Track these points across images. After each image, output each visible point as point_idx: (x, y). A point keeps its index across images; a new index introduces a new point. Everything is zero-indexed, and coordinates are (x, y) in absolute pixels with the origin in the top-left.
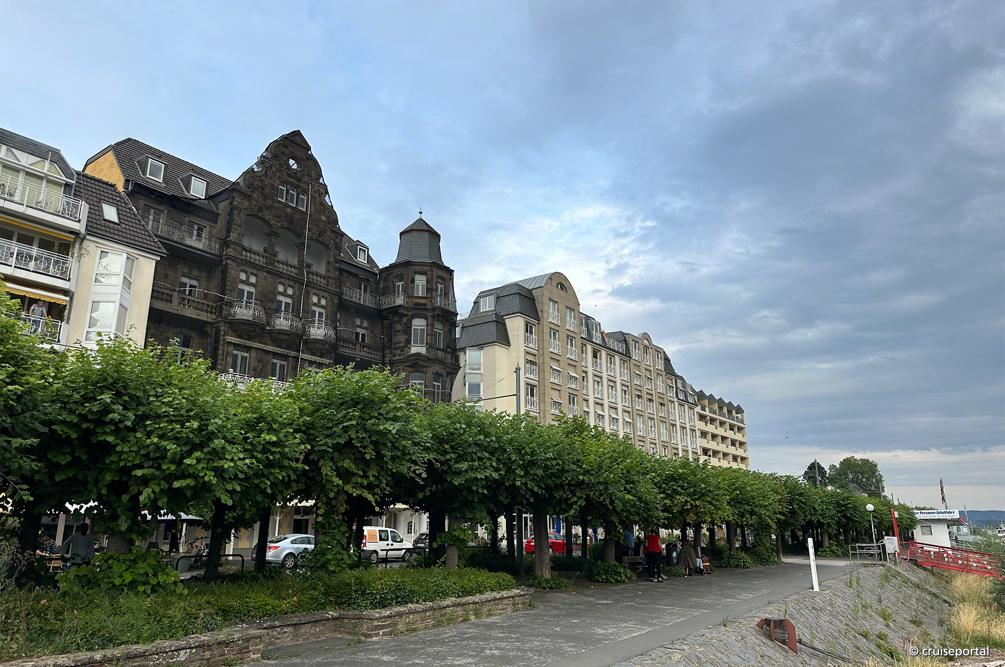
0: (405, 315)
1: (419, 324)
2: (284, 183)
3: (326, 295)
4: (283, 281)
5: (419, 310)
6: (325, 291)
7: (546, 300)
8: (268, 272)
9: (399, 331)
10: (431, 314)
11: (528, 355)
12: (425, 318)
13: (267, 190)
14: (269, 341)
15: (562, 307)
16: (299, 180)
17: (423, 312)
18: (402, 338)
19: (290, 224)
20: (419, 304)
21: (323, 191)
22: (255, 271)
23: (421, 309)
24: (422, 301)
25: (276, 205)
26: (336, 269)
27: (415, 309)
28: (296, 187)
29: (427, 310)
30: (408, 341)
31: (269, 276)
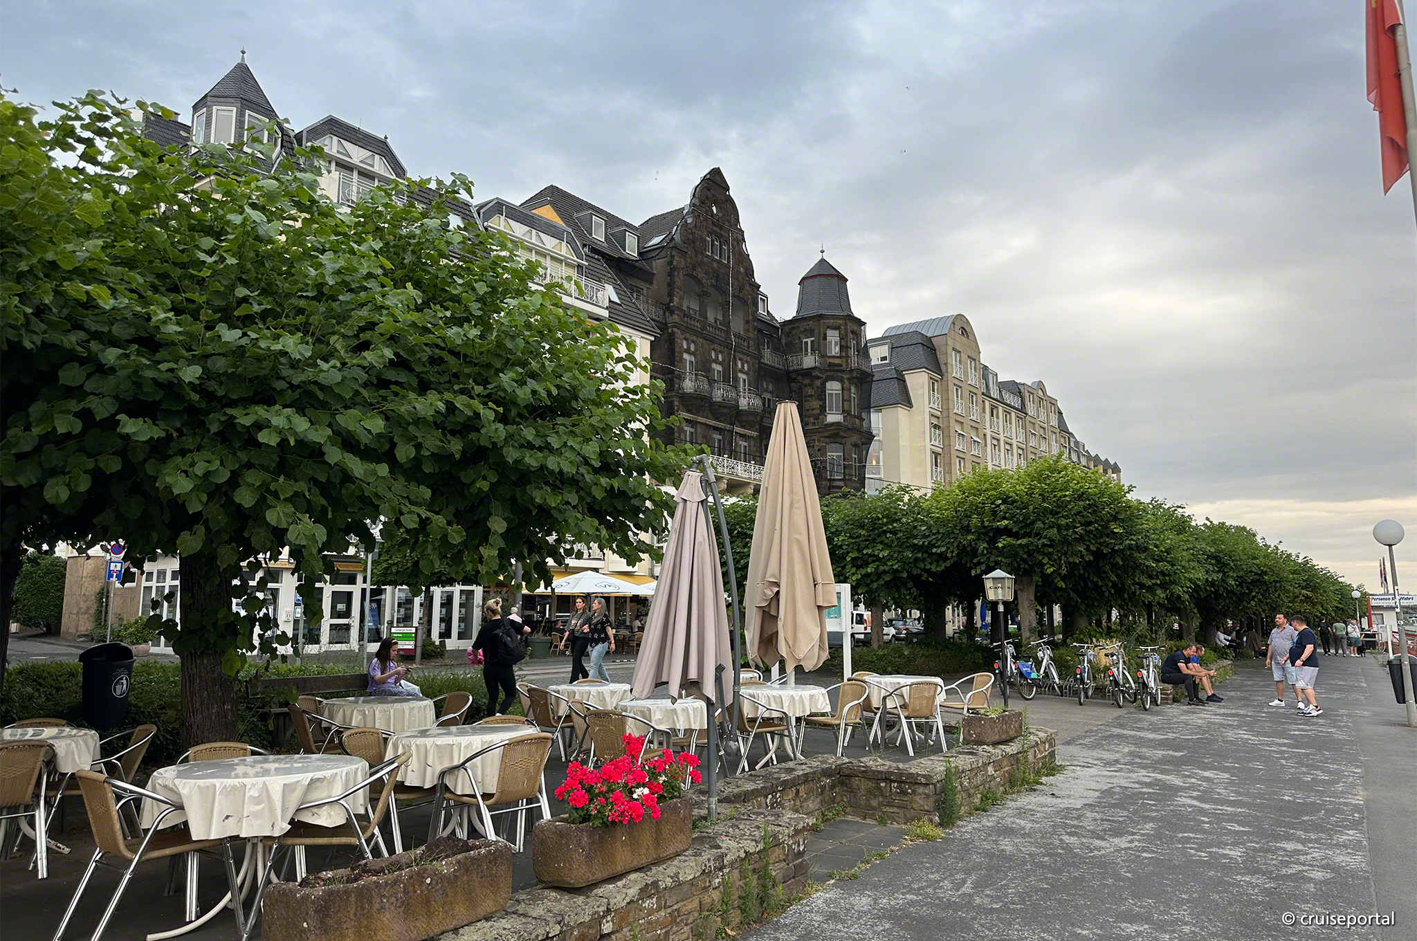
0: (818, 378)
1: (833, 387)
2: (711, 233)
3: (748, 359)
4: (716, 346)
5: (832, 371)
6: (748, 355)
7: (950, 349)
8: (704, 338)
9: (811, 396)
10: (847, 376)
11: (932, 418)
12: (841, 380)
13: (697, 244)
14: (710, 415)
15: (964, 357)
16: (721, 228)
17: (839, 374)
18: (816, 404)
19: (717, 280)
20: (834, 365)
21: (740, 237)
22: (695, 338)
23: (837, 371)
24: (837, 361)
25: (705, 260)
26: (755, 328)
27: (831, 371)
28: (719, 236)
29: (843, 371)
30: (823, 409)
31: (704, 341)
